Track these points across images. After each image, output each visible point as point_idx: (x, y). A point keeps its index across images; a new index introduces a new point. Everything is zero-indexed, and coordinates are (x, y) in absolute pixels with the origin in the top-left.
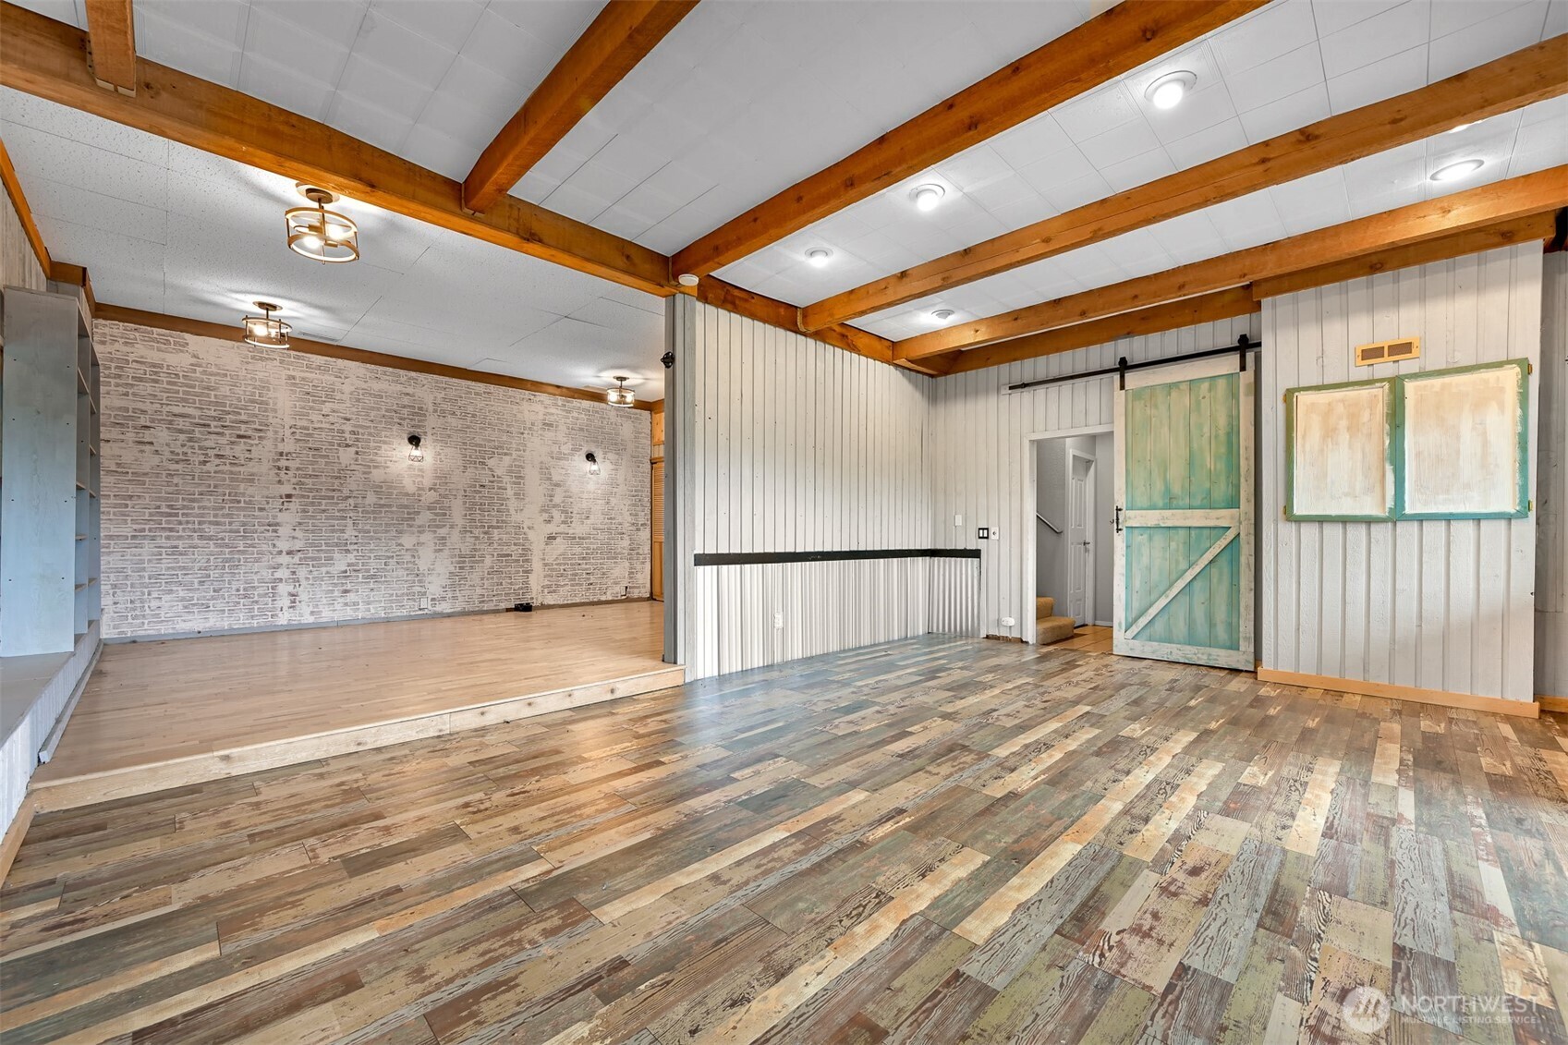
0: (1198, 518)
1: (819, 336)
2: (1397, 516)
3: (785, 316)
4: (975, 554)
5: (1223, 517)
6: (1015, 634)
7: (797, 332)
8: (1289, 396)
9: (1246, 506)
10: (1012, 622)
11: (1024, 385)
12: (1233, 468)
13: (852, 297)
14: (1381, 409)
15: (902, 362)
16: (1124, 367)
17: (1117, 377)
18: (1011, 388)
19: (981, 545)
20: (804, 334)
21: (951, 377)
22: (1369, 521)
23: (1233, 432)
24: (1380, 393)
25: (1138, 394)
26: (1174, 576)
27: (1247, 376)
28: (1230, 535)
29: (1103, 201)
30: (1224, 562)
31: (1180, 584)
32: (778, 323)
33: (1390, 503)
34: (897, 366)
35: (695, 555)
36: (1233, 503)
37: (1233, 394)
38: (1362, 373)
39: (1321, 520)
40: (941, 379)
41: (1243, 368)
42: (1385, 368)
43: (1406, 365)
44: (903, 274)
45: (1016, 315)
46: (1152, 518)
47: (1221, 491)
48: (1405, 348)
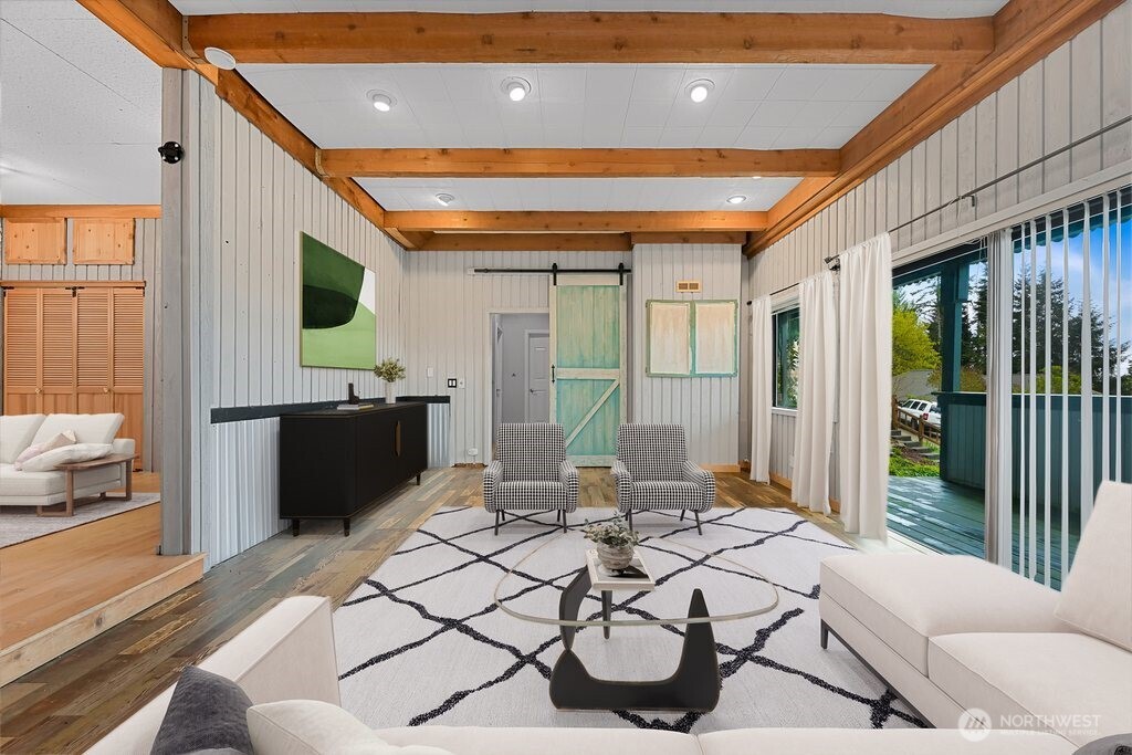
0: (600, 374)
1: (332, 183)
2: (693, 375)
3: (305, 150)
4: (446, 400)
5: (610, 374)
6: (479, 461)
7: (313, 172)
8: (648, 304)
9: (623, 367)
10: (476, 451)
11: (487, 271)
12: (616, 343)
13: (386, 156)
14: (686, 317)
15: (393, 231)
16: (555, 270)
17: (552, 276)
18: (476, 271)
19: (450, 392)
20: (320, 178)
21: (423, 254)
22: (682, 377)
23: (616, 322)
24: (685, 308)
25: (564, 289)
26: (585, 411)
27: (623, 289)
28: (615, 385)
29: (611, 150)
30: (611, 402)
31: (589, 416)
32: (297, 156)
33: (690, 368)
34: (386, 233)
35: (212, 411)
36: (616, 365)
37: (616, 299)
38: (678, 297)
39: (662, 376)
40: (414, 254)
41: (621, 284)
42: (688, 294)
43: (696, 296)
44: (444, 151)
45: (498, 215)
46: (573, 373)
47: (610, 359)
48: (694, 286)
